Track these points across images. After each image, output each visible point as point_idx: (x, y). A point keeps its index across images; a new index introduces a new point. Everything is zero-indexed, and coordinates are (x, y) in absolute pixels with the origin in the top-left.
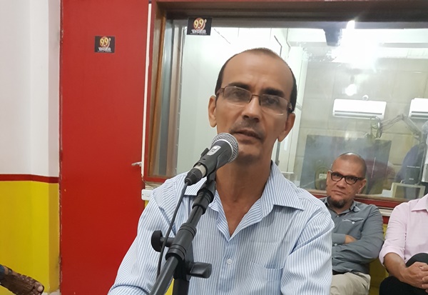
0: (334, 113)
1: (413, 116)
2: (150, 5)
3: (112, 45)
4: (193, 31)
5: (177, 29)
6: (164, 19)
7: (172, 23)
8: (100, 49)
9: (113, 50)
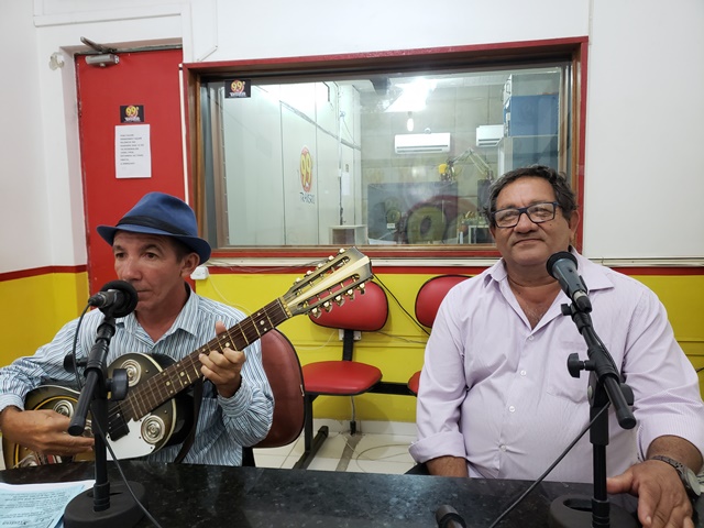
0: (396, 150)
1: (480, 144)
2: (181, 72)
3: (141, 114)
4: (232, 94)
5: (212, 92)
6: (198, 84)
7: (206, 86)
8: (127, 119)
9: (142, 119)
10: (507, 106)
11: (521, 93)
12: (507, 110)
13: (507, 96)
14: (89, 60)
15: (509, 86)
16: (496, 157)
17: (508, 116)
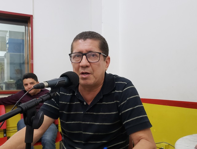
10: (7, 42)
11: (12, 38)
12: (7, 44)
13: (7, 38)
15: (8, 35)
16: (4, 63)
17: (8, 45)
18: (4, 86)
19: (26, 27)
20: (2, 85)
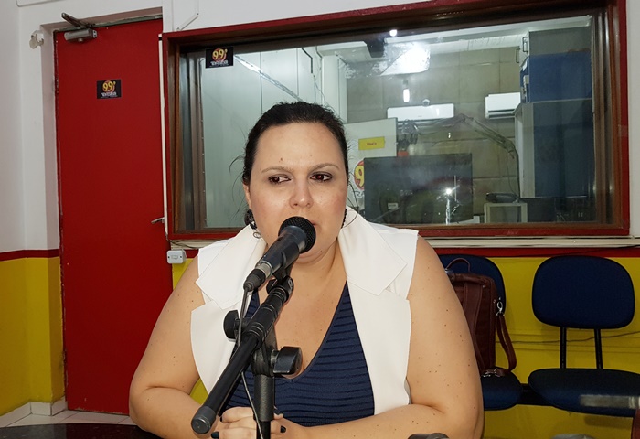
1: (490, 116)
3: (117, 89)
5: (192, 63)
8: (103, 94)
9: (119, 95)
10: (525, 67)
11: (541, 52)
13: (523, 56)
14: (67, 36)
15: (525, 44)
17: (526, 79)
18: (524, 207)
19: (600, 19)
20: (519, 205)
